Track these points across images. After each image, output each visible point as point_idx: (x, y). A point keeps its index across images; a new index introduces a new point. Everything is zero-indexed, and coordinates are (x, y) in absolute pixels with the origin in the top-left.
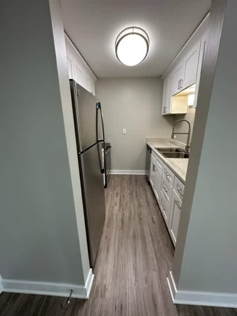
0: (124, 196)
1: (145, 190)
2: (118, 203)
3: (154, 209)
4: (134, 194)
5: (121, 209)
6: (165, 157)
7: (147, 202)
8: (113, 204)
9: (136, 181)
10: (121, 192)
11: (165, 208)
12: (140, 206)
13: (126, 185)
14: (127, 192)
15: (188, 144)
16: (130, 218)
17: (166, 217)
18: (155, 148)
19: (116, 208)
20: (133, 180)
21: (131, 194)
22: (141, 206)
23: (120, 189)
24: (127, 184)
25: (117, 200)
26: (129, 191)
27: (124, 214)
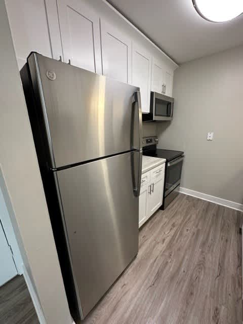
0: (181, 234)
2: (167, 240)
3: (230, 290)
4: (201, 238)
5: (167, 254)
7: (221, 266)
8: (160, 239)
9: (217, 215)
10: (181, 225)
12: (201, 265)
13: (194, 216)
14: (191, 228)
20: (210, 214)
21: (197, 235)
23: (182, 218)
24: (197, 216)
25: (168, 234)
26: (194, 229)
27: (167, 263)
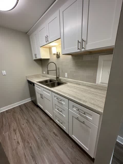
0: (22, 129)
1: (37, 113)
2: (20, 140)
4: (31, 121)
5: (26, 144)
6: (51, 88)
8: (15, 145)
9: (27, 108)
10: (18, 126)
11: (61, 122)
13: (20, 117)
15: (57, 76)
16: (38, 147)
17: (64, 128)
18: (37, 82)
19: (20, 147)
20: (24, 108)
21: (28, 122)
22: (41, 128)
23: (15, 123)
24: (20, 115)
25: (17, 137)
26: (25, 121)
27: (31, 147)
